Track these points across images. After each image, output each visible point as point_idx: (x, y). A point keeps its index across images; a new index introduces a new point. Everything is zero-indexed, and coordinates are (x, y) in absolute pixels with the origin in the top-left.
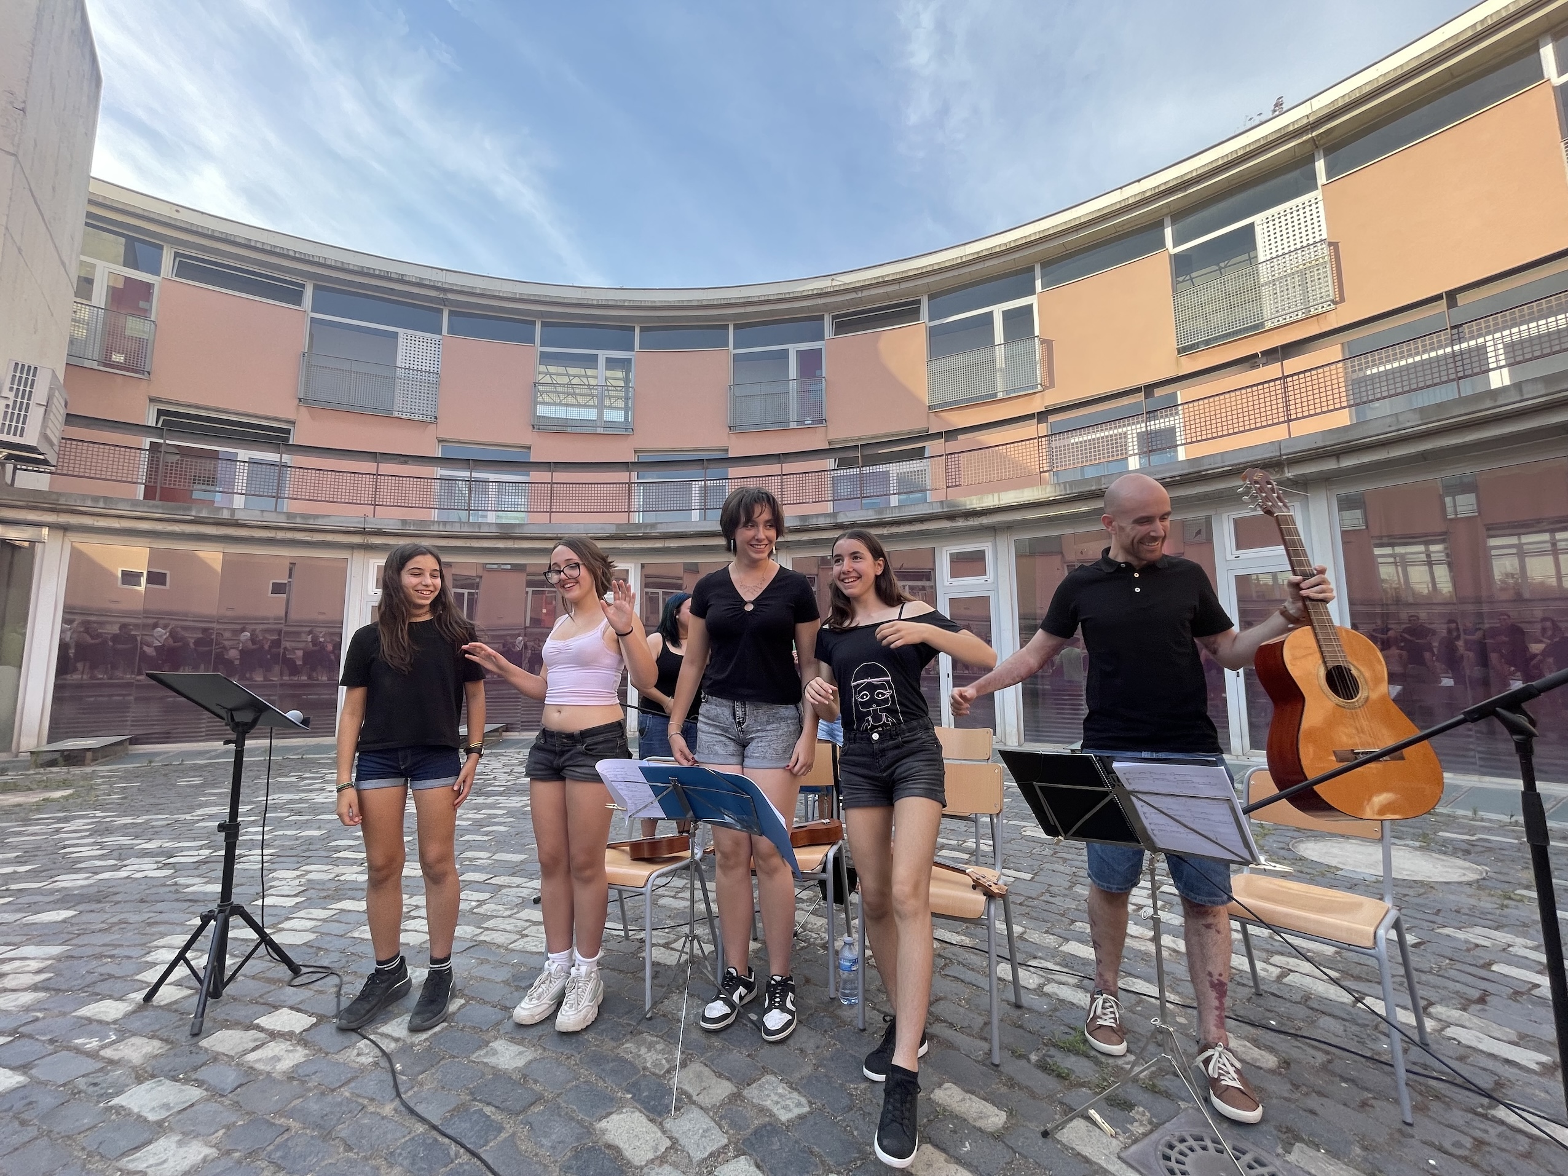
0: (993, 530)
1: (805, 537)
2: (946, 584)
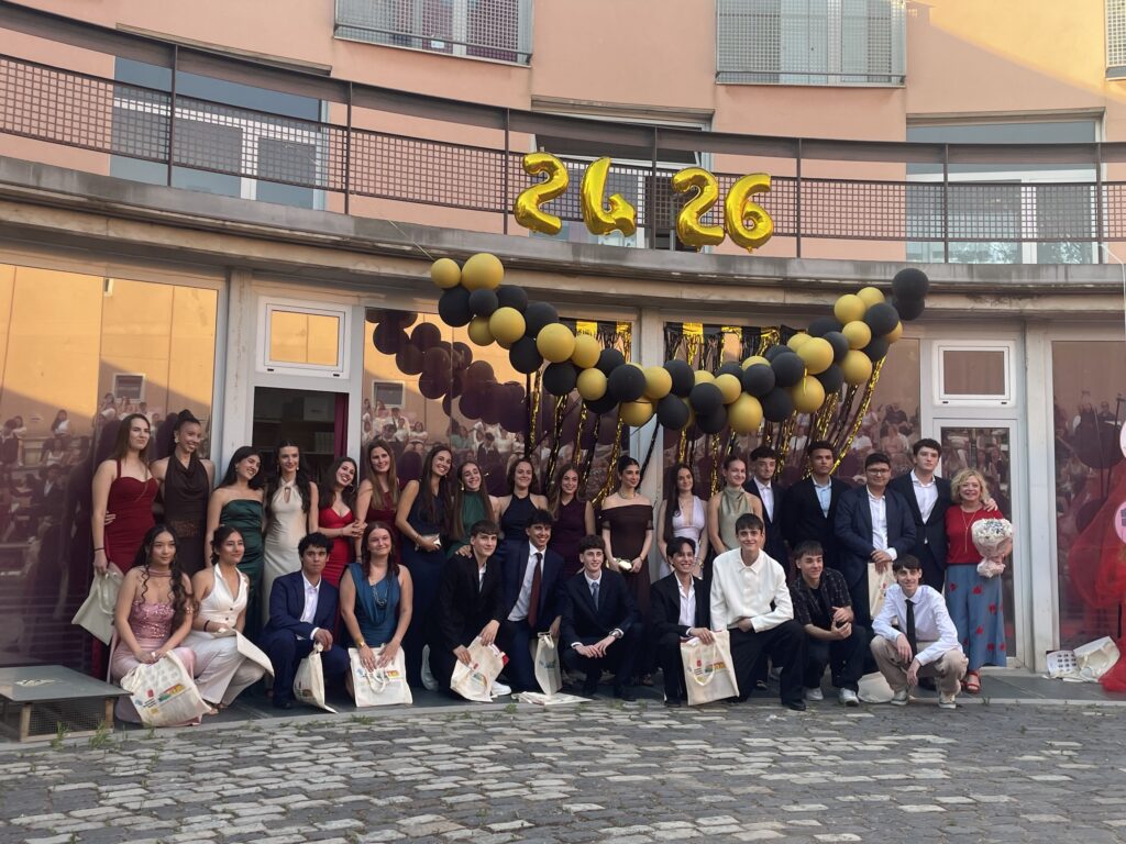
0: (1022, 324)
1: (715, 295)
2: (938, 402)
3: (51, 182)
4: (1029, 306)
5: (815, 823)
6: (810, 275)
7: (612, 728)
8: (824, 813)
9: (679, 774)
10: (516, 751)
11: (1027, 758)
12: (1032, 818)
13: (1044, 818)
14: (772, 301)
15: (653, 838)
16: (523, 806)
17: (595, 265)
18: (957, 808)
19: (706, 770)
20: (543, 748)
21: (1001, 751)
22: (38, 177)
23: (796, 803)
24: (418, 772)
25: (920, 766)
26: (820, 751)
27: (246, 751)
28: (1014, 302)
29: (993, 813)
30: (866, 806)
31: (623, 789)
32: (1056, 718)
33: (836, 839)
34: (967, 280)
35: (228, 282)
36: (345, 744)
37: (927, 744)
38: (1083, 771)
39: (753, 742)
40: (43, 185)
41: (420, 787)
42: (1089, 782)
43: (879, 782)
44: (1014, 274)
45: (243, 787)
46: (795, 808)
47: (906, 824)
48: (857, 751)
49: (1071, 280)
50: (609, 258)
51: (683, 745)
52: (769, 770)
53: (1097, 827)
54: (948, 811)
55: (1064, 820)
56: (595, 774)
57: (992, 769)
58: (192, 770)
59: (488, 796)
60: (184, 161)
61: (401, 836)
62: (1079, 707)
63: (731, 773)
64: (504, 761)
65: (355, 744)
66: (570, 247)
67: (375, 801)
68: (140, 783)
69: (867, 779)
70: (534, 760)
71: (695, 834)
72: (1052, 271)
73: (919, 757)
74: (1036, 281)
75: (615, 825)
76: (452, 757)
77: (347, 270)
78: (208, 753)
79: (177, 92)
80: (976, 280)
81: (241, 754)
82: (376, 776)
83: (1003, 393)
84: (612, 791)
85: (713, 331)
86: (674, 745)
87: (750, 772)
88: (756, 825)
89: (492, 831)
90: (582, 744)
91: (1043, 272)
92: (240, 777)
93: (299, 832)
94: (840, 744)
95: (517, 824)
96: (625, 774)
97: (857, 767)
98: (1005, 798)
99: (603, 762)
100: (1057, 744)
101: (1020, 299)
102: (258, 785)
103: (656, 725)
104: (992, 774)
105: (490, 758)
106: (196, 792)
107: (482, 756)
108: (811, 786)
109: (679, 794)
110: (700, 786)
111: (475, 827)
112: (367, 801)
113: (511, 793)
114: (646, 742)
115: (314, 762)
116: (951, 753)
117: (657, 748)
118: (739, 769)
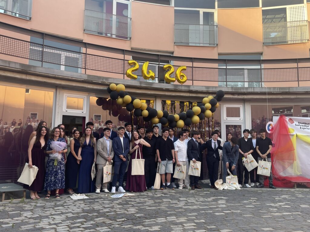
0: (244, 101)
1: (173, 94)
2: (225, 119)
3: (12, 65)
4: (245, 97)
5: (195, 218)
6: (195, 89)
7: (148, 196)
8: (197, 215)
9: (163, 207)
10: (124, 202)
11: (245, 202)
12: (245, 216)
13: (248, 216)
14: (186, 95)
15: (156, 222)
16: (125, 215)
17: (145, 86)
18: (228, 214)
19: (170, 206)
20: (131, 201)
21: (239, 200)
22: (9, 64)
23: (190, 213)
24: (100, 207)
25: (220, 204)
26: (197, 201)
27: (58, 203)
28: (242, 96)
29: (236, 215)
30: (207, 213)
31: (149, 211)
32: (252, 192)
33: (199, 221)
34: (231, 91)
35: (56, 90)
36: (83, 201)
37: (222, 199)
38: (257, 205)
39: (181, 199)
40: (10, 66)
41: (100, 211)
42: (259, 207)
43: (210, 208)
44: (242, 89)
45: (57, 212)
46: (190, 214)
47: (216, 218)
48: (206, 201)
49: (255, 91)
50: (149, 85)
51: (165, 200)
52: (185, 205)
53: (260, 217)
54: (226, 214)
55: (252, 216)
56: (143, 207)
57: (236, 204)
58: (44, 208)
59: (117, 213)
60: (46, 61)
61: (95, 223)
62: (257, 190)
63: (175, 206)
64: (121, 205)
65: (85, 201)
66: (139, 82)
67: (89, 215)
68: (31, 211)
69: (207, 207)
70: (129, 204)
71: (166, 221)
72: (250, 89)
73: (220, 202)
74: (247, 91)
75: (147, 219)
76: (109, 204)
77: (85, 87)
78: (49, 204)
79: (44, 44)
80: (233, 91)
81: (57, 204)
82: (90, 209)
83: (240, 117)
84: (147, 211)
85: (173, 102)
86: (163, 200)
87: (180, 206)
88: (180, 218)
89: (117, 221)
90: (140, 200)
91: (249, 89)
92: (56, 209)
93: (70, 222)
94: (202, 199)
95: (123, 219)
96: (150, 207)
97: (205, 204)
98: (239, 211)
99: (145, 204)
100: (252, 198)
101: (243, 95)
102: (61, 211)
103: (158, 195)
104: (237, 206)
105: (118, 204)
106: (45, 213)
107: (116, 204)
108: (194, 209)
109: (163, 212)
110: (168, 210)
111: (113, 220)
112: (87, 215)
113: (123, 212)
114: (156, 200)
115: (75, 206)
116: (227, 201)
117: (158, 201)
118: (177, 205)
